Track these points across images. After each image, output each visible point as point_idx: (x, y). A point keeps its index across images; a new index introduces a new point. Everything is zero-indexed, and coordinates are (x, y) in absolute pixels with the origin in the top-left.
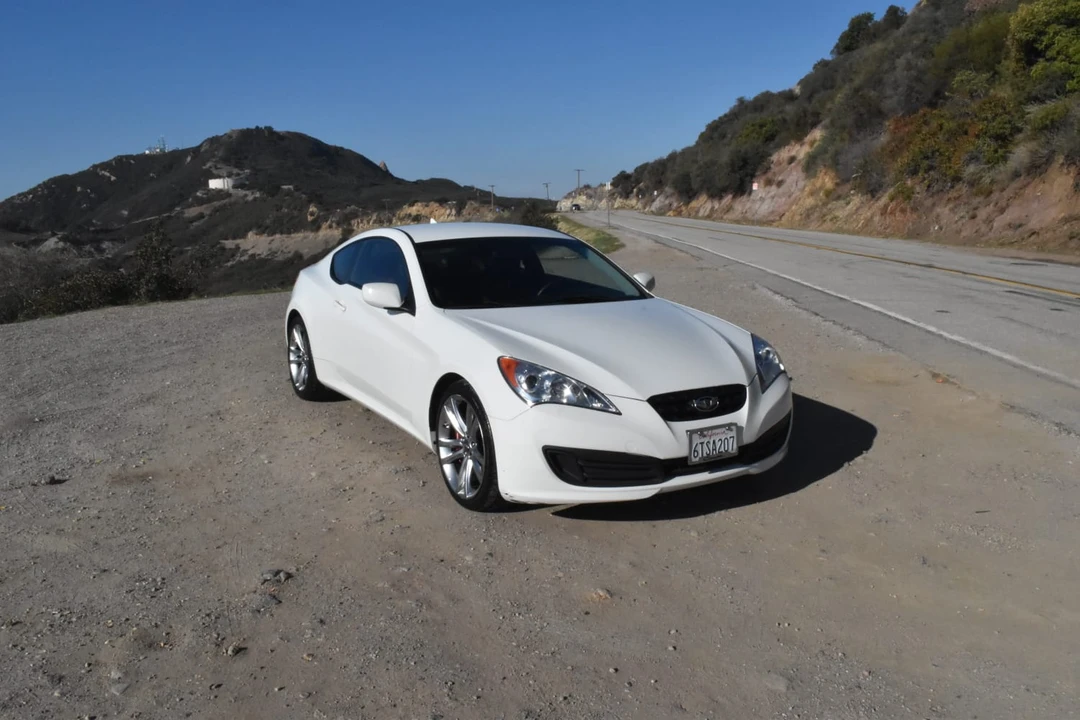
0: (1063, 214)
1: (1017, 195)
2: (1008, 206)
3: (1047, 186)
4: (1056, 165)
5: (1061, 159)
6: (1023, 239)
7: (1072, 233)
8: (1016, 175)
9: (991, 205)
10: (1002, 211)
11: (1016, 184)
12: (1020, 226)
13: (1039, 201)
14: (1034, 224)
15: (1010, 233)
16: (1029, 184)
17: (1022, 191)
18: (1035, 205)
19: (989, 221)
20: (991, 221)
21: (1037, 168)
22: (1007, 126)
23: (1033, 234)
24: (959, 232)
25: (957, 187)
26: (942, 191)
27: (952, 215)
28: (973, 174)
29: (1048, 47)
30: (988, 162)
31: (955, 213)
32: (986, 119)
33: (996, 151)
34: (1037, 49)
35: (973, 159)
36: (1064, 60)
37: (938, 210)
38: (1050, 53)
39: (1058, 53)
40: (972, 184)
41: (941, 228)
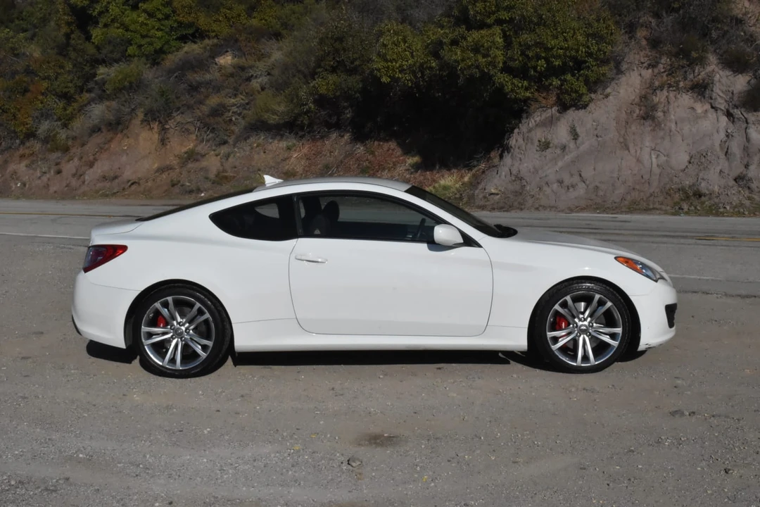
0: (156, 165)
1: (101, 149)
2: (96, 160)
3: (131, 141)
4: (137, 122)
5: (141, 116)
6: (124, 189)
7: (172, 181)
8: (96, 130)
9: (76, 160)
10: (91, 165)
11: (98, 139)
12: (116, 177)
13: (127, 154)
14: (128, 174)
15: (108, 184)
16: (112, 138)
17: (107, 146)
18: (124, 158)
19: (78, 175)
20: (81, 175)
21: (116, 125)
22: (70, 85)
23: (132, 184)
24: (47, 186)
25: (27, 144)
26: (10, 147)
27: (31, 171)
28: (49, 130)
29: (101, 13)
30: (59, 119)
31: (35, 170)
32: (48, 78)
33: (65, 109)
34: (91, 15)
35: (46, 115)
36: (118, 28)
37: (12, 167)
38: (103, 20)
39: (113, 21)
40: (46, 141)
41: (24, 184)
